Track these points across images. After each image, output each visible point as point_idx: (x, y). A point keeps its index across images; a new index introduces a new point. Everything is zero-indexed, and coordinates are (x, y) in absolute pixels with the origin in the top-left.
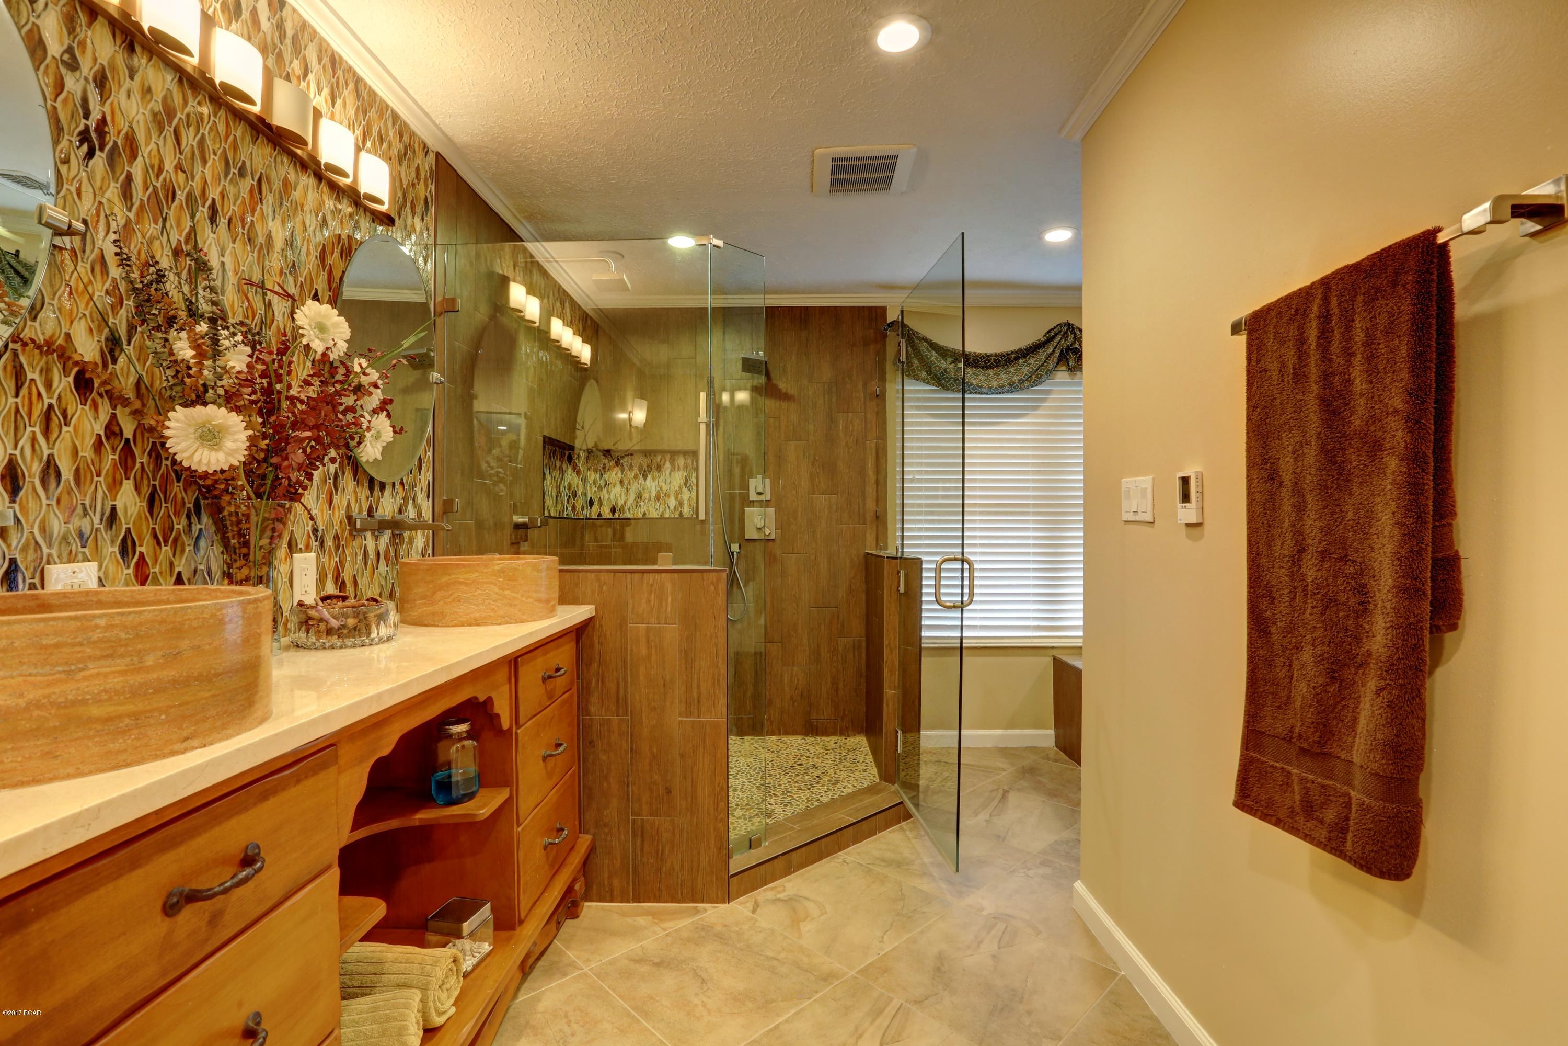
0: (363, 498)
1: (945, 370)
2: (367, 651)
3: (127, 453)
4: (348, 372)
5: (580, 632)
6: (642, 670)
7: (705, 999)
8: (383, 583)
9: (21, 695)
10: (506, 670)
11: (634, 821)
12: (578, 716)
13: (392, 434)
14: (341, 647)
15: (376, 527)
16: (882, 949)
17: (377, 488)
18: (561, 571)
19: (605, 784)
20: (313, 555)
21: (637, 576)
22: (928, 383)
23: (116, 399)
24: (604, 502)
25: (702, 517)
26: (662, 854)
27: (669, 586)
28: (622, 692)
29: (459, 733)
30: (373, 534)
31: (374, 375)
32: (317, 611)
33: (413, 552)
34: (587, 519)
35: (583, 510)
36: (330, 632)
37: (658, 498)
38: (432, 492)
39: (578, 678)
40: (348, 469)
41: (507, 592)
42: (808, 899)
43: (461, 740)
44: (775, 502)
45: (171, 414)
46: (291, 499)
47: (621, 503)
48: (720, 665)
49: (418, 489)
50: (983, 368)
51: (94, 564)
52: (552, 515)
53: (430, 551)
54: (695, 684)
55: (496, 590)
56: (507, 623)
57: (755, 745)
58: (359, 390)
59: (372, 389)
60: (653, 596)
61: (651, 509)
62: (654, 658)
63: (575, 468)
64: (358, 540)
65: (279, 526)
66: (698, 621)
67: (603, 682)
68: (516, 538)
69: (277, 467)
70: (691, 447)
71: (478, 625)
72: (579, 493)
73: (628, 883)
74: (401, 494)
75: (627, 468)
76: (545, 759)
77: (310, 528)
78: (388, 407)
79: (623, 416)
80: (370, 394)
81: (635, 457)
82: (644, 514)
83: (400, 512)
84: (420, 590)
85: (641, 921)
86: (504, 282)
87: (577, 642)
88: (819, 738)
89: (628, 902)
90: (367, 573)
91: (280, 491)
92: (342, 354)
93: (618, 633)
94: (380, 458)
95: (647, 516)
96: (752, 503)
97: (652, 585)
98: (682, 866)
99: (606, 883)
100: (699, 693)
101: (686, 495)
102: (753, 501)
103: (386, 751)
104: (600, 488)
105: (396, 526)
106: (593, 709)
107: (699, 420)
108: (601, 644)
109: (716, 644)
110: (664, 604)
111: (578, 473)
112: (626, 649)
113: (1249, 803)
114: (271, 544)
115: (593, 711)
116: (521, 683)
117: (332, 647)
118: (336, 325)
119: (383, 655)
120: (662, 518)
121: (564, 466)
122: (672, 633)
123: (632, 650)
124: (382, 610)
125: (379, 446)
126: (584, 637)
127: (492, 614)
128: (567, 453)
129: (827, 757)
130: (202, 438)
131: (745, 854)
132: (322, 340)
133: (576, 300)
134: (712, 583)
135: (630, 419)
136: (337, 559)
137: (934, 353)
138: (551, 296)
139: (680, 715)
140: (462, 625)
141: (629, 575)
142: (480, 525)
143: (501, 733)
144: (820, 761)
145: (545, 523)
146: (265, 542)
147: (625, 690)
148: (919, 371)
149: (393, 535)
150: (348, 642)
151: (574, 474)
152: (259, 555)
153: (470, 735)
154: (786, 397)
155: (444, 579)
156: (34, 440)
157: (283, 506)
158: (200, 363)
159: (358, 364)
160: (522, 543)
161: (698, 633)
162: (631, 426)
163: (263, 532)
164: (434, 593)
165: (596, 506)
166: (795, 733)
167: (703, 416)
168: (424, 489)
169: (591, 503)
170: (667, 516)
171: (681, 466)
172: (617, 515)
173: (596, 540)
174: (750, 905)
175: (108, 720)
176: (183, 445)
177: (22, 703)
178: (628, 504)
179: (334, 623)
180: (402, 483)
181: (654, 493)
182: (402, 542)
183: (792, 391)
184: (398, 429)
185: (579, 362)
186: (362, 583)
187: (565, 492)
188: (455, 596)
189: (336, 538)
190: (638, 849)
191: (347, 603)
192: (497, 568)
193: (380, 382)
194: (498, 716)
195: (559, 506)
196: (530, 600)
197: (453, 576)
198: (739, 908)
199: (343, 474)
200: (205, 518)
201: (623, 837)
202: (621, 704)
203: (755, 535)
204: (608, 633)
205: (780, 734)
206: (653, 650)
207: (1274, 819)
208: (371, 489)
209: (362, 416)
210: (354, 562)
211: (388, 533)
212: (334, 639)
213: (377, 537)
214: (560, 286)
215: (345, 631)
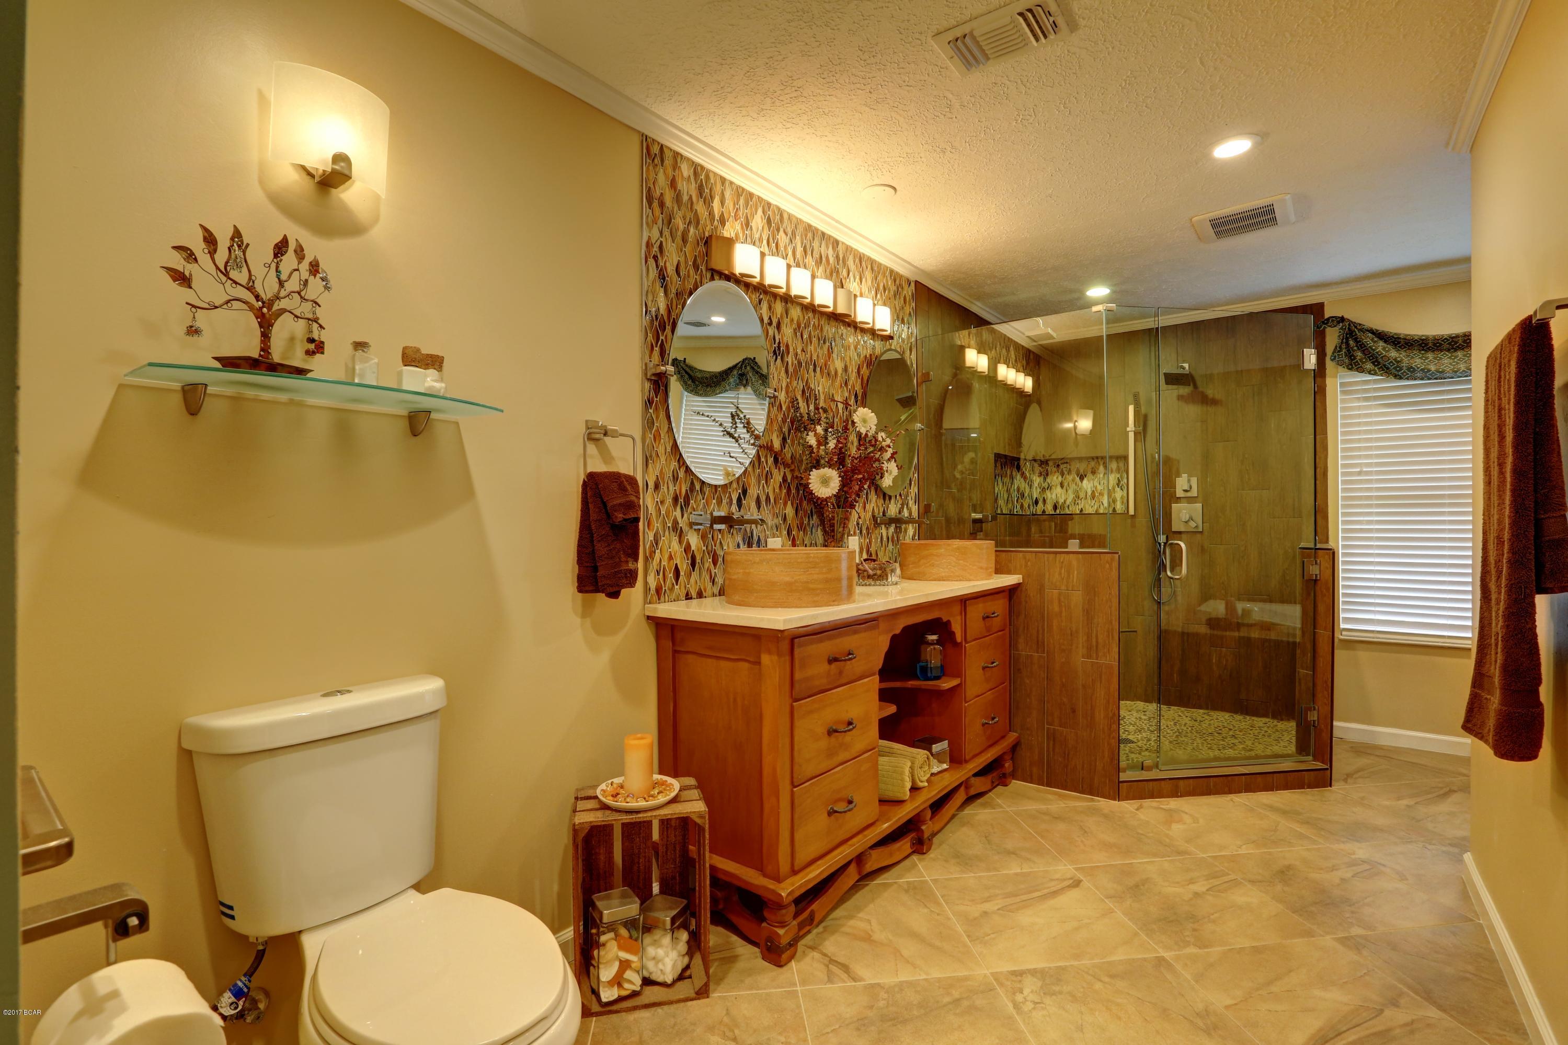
0: (880, 505)
1: (1395, 360)
2: (885, 589)
3: (789, 489)
4: (876, 440)
5: (1011, 592)
6: (1055, 623)
7: (1083, 839)
8: (891, 556)
9: (793, 578)
10: (959, 607)
11: (1048, 729)
12: (1010, 651)
13: (897, 471)
14: (874, 585)
15: (887, 522)
16: (1237, 851)
17: (887, 498)
18: (996, 551)
19: (1028, 700)
20: (857, 538)
21: (1052, 556)
22: (1375, 374)
23: (786, 465)
24: (1048, 501)
25: (1132, 512)
26: (1068, 755)
27: (1075, 563)
28: (1040, 636)
29: (933, 640)
30: (885, 526)
31: (888, 441)
32: (862, 566)
33: (907, 538)
34: (1033, 515)
35: (1029, 508)
36: (869, 577)
37: (1093, 497)
38: (918, 500)
39: (1010, 625)
40: (873, 488)
41: (961, 562)
42: (1186, 813)
43: (932, 644)
44: (1205, 498)
45: (811, 473)
46: (851, 508)
47: (1061, 501)
48: (1114, 622)
49: (909, 498)
50: (1448, 350)
51: (780, 539)
52: (1004, 512)
53: (917, 538)
54: (1094, 635)
55: (955, 560)
56: (960, 580)
57: (1180, 714)
58: (882, 449)
59: (887, 449)
60: (1063, 570)
61: (1087, 507)
62: (1064, 614)
63: (1023, 475)
64: (878, 529)
65: (847, 522)
66: (1096, 589)
67: (1028, 629)
68: (974, 529)
69: (846, 492)
70: (1121, 453)
71: (944, 580)
72: (1026, 495)
73: (1043, 772)
74: (900, 502)
75: (1066, 473)
76: (984, 668)
77: (855, 523)
78: (895, 456)
79: (1069, 425)
80: (887, 451)
81: (1073, 463)
82: (1082, 510)
83: (900, 513)
84: (912, 559)
85: (1050, 796)
86: (962, 349)
87: (1010, 600)
88: (1248, 718)
89: (1043, 786)
90: (883, 549)
91: (848, 504)
92: (874, 433)
93: (1039, 595)
94: (891, 485)
95: (1084, 512)
96: (1178, 500)
97: (1062, 562)
98: (1083, 766)
99: (1028, 770)
100: (1097, 642)
101: (1119, 494)
102: (1180, 498)
103: (898, 631)
104: (1044, 490)
105: (897, 522)
106: (1021, 646)
107: (1128, 429)
108: (1026, 602)
109: (1110, 607)
110: (1071, 576)
111: (1025, 478)
112: (1044, 607)
113: (1470, 725)
114: (843, 530)
115: (1020, 648)
116: (968, 616)
117: (870, 585)
118: (871, 418)
119: (893, 591)
120: (1097, 513)
121: (1014, 473)
122: (1077, 598)
123: (1048, 607)
124: (893, 567)
125: (891, 478)
126: (1015, 597)
127: (952, 574)
128: (1016, 463)
129: (1250, 732)
130: (822, 482)
131: (1138, 772)
132: (865, 427)
133: (1019, 342)
134: (1107, 562)
135: (1075, 427)
136: (868, 540)
137: (1381, 343)
138: (998, 346)
139: (1083, 657)
140: (935, 580)
141: (1046, 555)
142: (948, 520)
143: (957, 645)
144: (1241, 734)
145: (994, 518)
146: (841, 529)
147: (1043, 635)
148: (1363, 363)
149: (896, 527)
150: (878, 582)
151: (1022, 480)
152: (839, 535)
153: (938, 642)
154: (1214, 402)
155: (926, 552)
156: (763, 486)
157: (848, 511)
158: (819, 448)
159: (881, 435)
160: (978, 533)
161: (1097, 598)
162: (1076, 433)
163: (840, 525)
164: (919, 561)
165: (1040, 503)
166: (1223, 709)
167: (1131, 426)
168: (913, 498)
169: (1037, 502)
170: (1101, 511)
171: (1114, 469)
172: (1058, 512)
173: (1041, 532)
174: (1136, 806)
175: (813, 589)
176: (816, 486)
177: (793, 580)
178: (1068, 503)
179: (871, 572)
180: (900, 495)
181: (1089, 493)
182: (901, 532)
183: (1218, 396)
184: (899, 467)
185: (1023, 392)
186: (880, 554)
187: (1015, 495)
188: (930, 563)
189: (867, 528)
190: (1051, 749)
191: (876, 562)
192: (955, 546)
193: (891, 444)
194: (954, 633)
195: (1010, 505)
196: (975, 567)
197: (931, 551)
198: (1128, 806)
199: (870, 492)
200: (815, 517)
201: (1040, 739)
202: (1040, 645)
203: (1182, 528)
204: (1032, 595)
205: (1207, 708)
206: (1064, 609)
207: (1480, 735)
208: (884, 499)
209: (883, 463)
210: (876, 542)
211: (894, 525)
212: (871, 581)
213: (887, 528)
214: (1005, 335)
215: (876, 577)
